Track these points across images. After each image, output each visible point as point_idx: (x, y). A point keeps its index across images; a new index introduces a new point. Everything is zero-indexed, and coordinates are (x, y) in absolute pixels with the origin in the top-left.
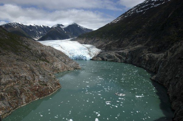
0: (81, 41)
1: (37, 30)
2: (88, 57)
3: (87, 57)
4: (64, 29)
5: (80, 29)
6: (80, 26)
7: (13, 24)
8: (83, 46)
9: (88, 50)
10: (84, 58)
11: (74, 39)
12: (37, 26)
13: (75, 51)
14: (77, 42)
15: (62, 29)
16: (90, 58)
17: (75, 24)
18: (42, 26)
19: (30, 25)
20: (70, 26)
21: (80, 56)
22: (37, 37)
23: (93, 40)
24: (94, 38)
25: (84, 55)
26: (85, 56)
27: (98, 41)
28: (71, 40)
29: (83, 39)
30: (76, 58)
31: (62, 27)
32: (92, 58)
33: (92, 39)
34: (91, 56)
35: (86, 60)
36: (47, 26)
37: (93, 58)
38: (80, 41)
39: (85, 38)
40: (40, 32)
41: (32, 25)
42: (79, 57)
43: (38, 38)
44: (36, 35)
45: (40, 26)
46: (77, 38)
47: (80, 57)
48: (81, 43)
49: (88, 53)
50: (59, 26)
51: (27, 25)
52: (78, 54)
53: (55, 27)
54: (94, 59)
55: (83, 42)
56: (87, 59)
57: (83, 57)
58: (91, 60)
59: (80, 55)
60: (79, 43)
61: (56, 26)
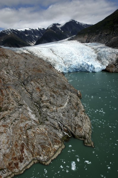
0: (82, 39)
1: (32, 34)
2: (98, 66)
3: (95, 67)
4: (61, 28)
5: (79, 26)
6: (78, 22)
7: (6, 31)
8: (86, 45)
9: (96, 52)
10: (90, 68)
11: (73, 38)
12: (33, 30)
13: (73, 57)
14: (76, 41)
15: (58, 29)
16: (101, 67)
17: (73, 20)
18: (37, 29)
19: (25, 30)
20: (67, 24)
21: (83, 64)
22: (34, 41)
23: (99, 35)
24: (100, 33)
25: (90, 64)
26: (92, 66)
27: (106, 35)
28: (69, 40)
29: (84, 36)
30: (76, 69)
31: (58, 26)
32: (105, 67)
33: (97, 33)
34: (102, 64)
35: (94, 72)
36: (43, 29)
37: (107, 67)
38: (80, 39)
39: (87, 34)
40: (36, 36)
41: (28, 29)
42: (81, 67)
43: (35, 43)
44: (33, 40)
45: (36, 29)
46: (76, 36)
47: (83, 66)
48: (82, 42)
49: (96, 57)
50: (55, 25)
51: (23, 31)
52: (78, 61)
53: (51, 28)
54: (111, 69)
55: (85, 40)
56: (97, 70)
57: (89, 66)
58: (104, 71)
59: (81, 63)
60: (79, 42)
61: (51, 26)
